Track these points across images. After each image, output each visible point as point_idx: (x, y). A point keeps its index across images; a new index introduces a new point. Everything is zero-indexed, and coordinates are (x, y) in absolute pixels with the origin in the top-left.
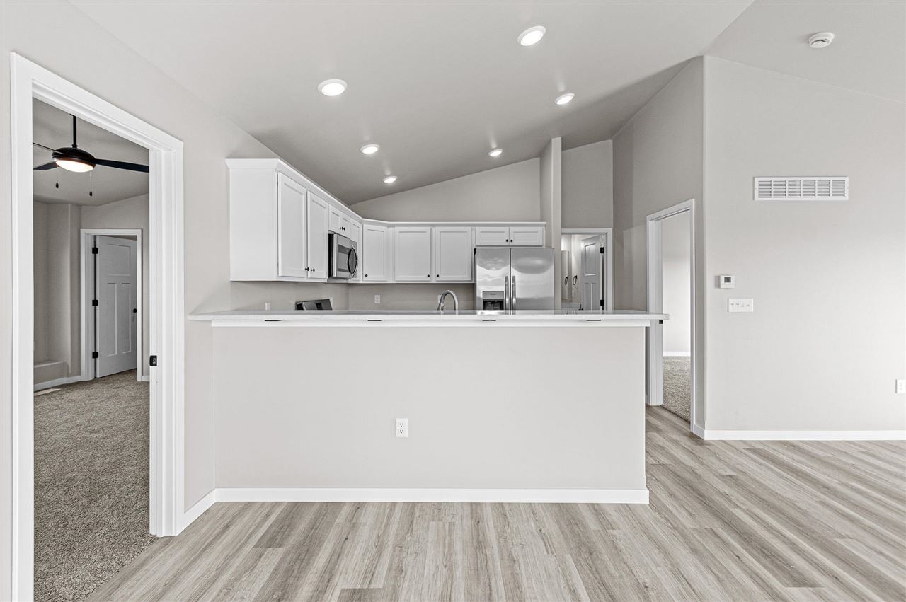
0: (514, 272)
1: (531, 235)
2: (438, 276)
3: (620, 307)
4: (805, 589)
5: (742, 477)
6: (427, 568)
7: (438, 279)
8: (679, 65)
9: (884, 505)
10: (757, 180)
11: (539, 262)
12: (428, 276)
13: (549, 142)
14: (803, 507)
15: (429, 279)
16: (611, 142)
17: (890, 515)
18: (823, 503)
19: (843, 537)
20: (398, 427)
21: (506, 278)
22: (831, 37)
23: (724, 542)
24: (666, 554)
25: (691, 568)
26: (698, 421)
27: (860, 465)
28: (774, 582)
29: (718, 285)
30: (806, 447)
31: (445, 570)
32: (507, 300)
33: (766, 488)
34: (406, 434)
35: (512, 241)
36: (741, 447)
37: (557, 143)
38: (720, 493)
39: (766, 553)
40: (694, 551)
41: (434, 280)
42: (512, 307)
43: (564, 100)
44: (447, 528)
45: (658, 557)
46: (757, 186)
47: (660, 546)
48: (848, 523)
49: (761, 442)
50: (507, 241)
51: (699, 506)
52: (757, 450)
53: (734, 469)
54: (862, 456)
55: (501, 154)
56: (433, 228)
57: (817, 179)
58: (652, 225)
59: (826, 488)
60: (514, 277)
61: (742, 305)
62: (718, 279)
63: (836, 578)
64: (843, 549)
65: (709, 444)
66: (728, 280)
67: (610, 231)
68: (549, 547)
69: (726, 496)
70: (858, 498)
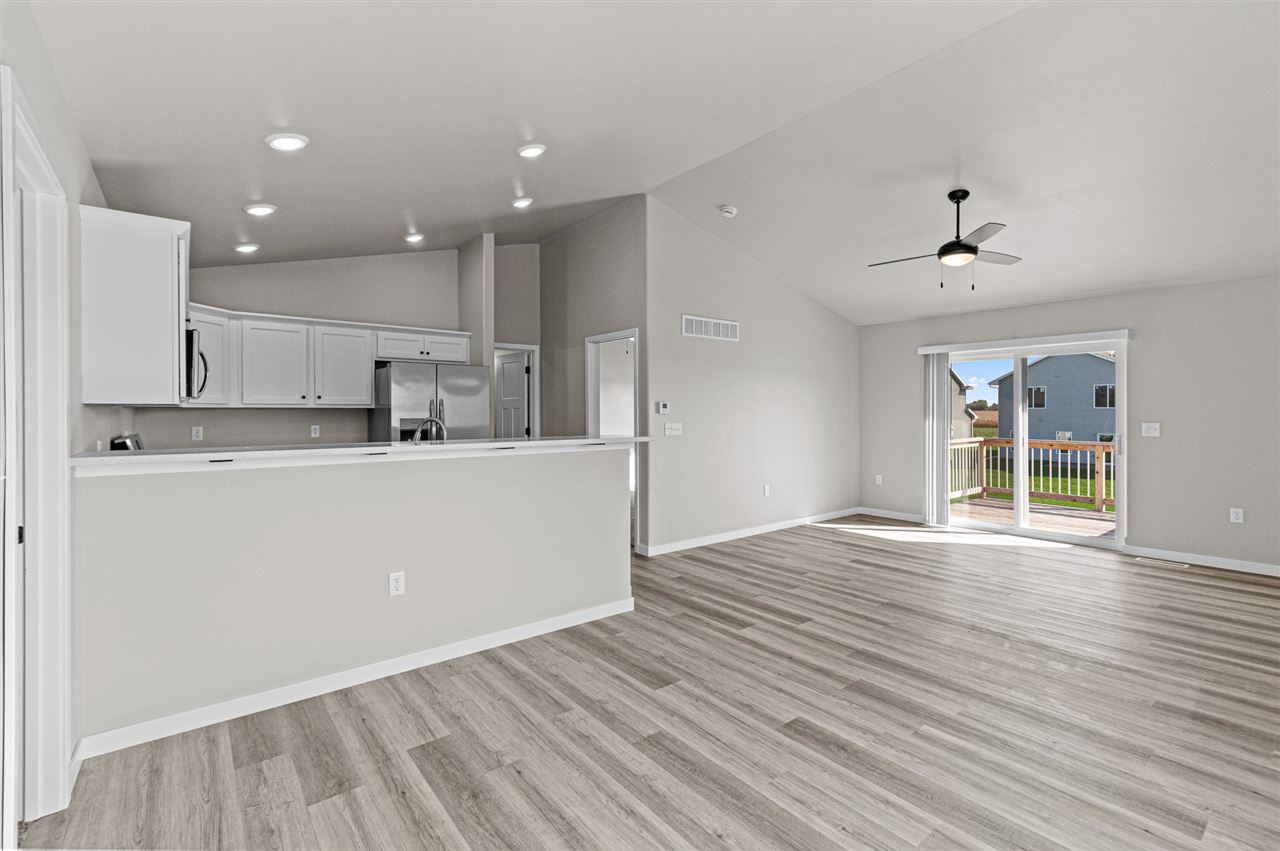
0: (442, 394)
1: (454, 348)
2: (319, 397)
3: (548, 433)
4: (749, 628)
5: (688, 577)
6: (481, 706)
7: (319, 401)
8: (620, 197)
9: (771, 573)
10: (684, 317)
11: (472, 382)
12: (304, 397)
13: (480, 237)
14: (731, 585)
15: (303, 401)
16: (538, 246)
17: (774, 577)
18: (741, 580)
19: (756, 596)
20: (392, 584)
21: (432, 402)
22: (735, 211)
23: (695, 618)
24: (664, 636)
25: (684, 638)
26: (641, 541)
27: (751, 553)
28: (732, 630)
29: (658, 411)
30: (715, 547)
31: (501, 702)
32: (434, 429)
33: (704, 580)
34: (402, 591)
35: (428, 353)
36: (677, 556)
37: (489, 239)
38: (678, 591)
39: (721, 616)
40: (680, 628)
41: (311, 403)
42: (439, 437)
43: (522, 204)
44: (474, 677)
45: (660, 639)
46: (684, 321)
47: (658, 633)
48: (756, 588)
49: (687, 550)
50: (422, 353)
51: (668, 602)
52: (689, 556)
53: (679, 572)
54: (750, 547)
55: (420, 241)
56: (311, 328)
57: (721, 322)
58: (590, 348)
59: (737, 571)
60: (442, 401)
61: (674, 429)
62: (657, 404)
63: (761, 618)
64: (759, 603)
65: (652, 559)
66: (665, 406)
67: (536, 348)
68: (579, 659)
69: (682, 591)
70: (757, 573)
